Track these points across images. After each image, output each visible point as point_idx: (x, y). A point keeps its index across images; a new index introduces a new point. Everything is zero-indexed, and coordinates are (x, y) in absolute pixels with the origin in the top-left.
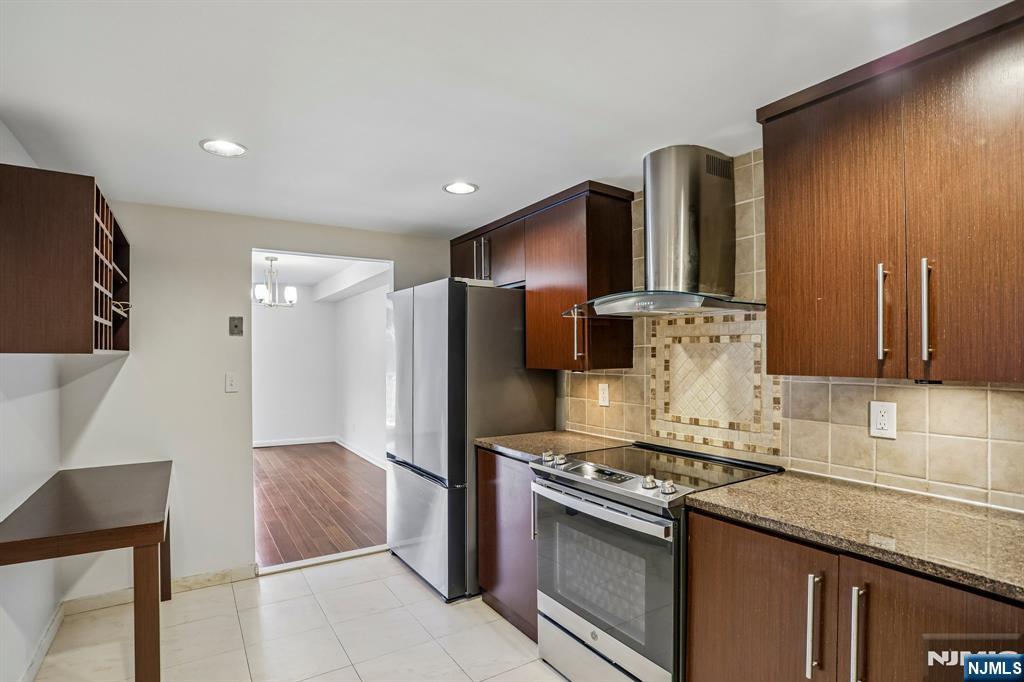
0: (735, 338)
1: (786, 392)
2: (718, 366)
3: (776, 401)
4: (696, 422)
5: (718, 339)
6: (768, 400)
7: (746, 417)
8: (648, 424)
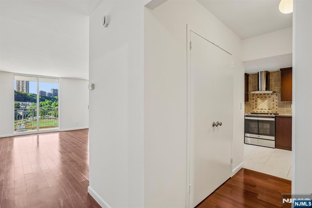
0: (269, 97)
1: (278, 104)
2: (266, 101)
3: (277, 105)
4: (262, 109)
5: (266, 97)
6: (275, 105)
7: (271, 108)
8: (252, 110)
